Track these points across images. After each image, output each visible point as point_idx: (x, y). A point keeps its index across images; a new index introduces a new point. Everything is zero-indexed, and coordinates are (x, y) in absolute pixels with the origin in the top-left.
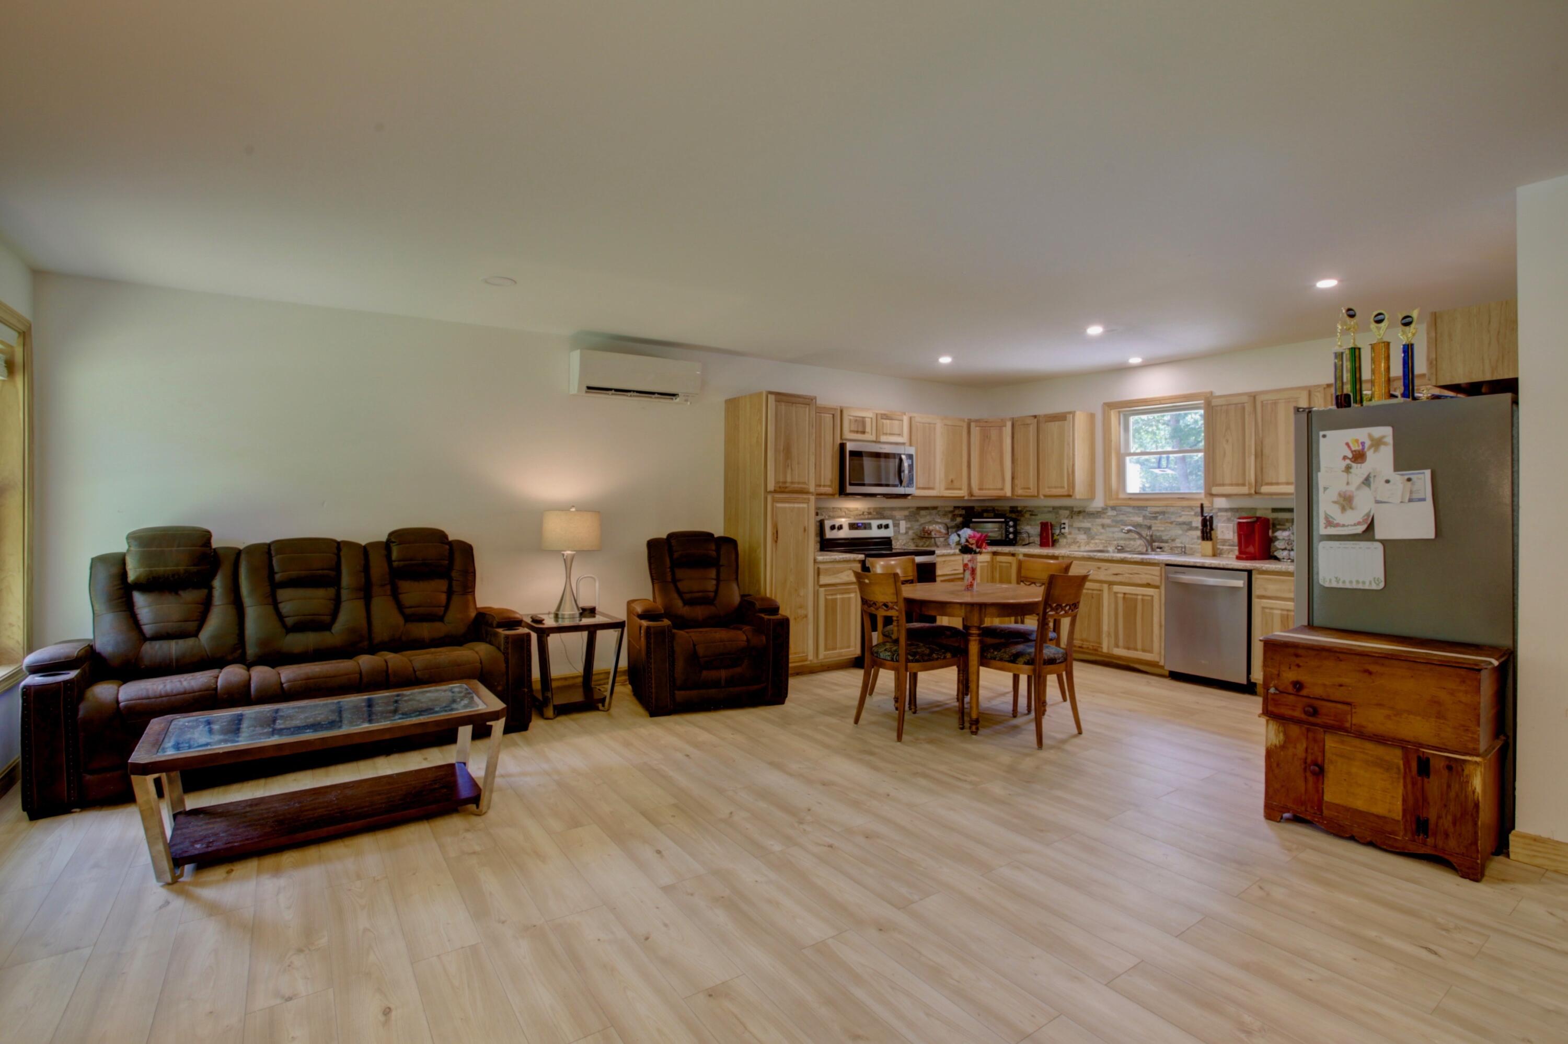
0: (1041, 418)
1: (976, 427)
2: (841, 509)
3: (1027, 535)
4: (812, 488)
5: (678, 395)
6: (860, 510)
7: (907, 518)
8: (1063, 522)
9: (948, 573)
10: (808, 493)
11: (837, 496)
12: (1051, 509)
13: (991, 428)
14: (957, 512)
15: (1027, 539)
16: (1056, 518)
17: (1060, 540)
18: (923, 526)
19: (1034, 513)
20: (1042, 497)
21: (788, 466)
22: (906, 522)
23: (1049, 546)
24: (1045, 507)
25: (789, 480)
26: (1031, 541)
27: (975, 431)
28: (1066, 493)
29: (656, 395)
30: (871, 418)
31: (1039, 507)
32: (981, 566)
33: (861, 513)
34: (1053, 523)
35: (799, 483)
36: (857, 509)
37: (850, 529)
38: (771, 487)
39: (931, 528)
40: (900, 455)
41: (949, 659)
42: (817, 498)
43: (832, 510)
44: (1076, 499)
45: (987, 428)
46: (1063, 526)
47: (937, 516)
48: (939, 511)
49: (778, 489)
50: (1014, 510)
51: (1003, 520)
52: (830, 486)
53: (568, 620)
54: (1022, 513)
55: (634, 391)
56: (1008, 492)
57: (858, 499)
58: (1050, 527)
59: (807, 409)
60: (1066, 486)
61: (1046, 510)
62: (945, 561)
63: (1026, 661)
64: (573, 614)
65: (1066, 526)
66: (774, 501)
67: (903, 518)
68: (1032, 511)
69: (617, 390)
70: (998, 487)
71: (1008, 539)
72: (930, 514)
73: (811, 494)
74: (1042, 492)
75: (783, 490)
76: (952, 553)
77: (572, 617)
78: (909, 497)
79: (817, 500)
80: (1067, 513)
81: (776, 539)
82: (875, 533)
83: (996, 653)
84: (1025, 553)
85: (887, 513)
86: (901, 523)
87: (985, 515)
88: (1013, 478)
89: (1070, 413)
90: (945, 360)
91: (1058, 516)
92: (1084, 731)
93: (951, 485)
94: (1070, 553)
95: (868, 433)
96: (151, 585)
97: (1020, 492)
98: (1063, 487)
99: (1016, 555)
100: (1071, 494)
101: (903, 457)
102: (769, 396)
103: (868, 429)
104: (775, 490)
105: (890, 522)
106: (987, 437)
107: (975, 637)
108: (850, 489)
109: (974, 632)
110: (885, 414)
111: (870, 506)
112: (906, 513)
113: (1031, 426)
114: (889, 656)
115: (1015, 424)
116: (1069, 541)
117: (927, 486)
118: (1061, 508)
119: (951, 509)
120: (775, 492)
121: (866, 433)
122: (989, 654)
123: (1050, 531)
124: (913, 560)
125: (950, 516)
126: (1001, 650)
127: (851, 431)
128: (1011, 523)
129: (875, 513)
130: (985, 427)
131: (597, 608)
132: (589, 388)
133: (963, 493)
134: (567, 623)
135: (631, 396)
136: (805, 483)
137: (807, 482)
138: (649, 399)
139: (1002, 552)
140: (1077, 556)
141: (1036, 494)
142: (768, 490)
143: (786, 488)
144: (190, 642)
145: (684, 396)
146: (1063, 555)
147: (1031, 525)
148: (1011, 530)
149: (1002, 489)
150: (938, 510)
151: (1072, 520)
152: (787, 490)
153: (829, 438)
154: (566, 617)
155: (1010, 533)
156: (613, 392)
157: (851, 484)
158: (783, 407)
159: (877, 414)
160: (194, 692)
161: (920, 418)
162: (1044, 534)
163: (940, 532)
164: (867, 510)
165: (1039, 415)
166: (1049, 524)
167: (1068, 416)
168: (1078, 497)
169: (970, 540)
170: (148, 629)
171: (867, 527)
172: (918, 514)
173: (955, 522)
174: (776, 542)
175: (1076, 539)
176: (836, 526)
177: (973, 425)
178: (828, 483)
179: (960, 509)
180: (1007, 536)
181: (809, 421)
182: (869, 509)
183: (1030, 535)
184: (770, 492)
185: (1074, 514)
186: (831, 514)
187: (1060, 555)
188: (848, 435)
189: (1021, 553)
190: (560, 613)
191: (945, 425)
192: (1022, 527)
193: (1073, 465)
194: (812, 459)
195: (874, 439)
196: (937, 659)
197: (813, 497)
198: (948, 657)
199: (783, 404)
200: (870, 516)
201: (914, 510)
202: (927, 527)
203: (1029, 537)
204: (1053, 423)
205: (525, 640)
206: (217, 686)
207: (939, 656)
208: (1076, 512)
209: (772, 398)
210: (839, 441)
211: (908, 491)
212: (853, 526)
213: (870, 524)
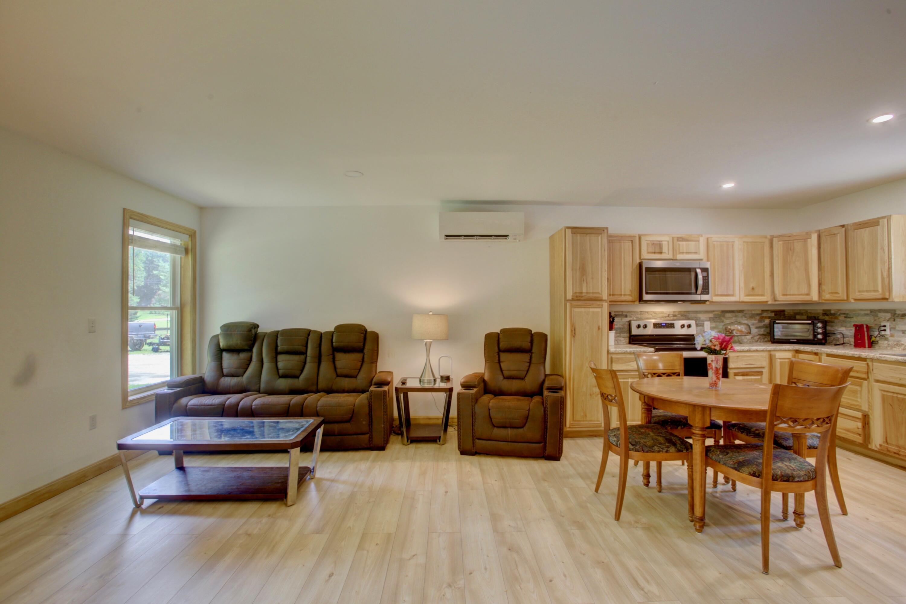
0: (849, 227)
1: (779, 241)
2: (648, 312)
3: (842, 336)
4: (605, 296)
5: (508, 235)
6: (666, 313)
7: (711, 320)
8: (882, 324)
9: (742, 366)
10: (601, 300)
11: (637, 302)
12: (869, 312)
13: (795, 241)
14: (765, 315)
15: (842, 339)
16: (875, 320)
17: (880, 342)
18: (726, 326)
19: (848, 316)
20: (853, 301)
21: (584, 280)
22: (710, 323)
23: (864, 347)
24: (861, 310)
25: (584, 290)
26: (845, 342)
27: (778, 246)
28: (880, 297)
29: (493, 237)
30: (668, 241)
31: (854, 310)
32: (781, 363)
33: (667, 315)
34: (869, 325)
35: (593, 293)
36: (663, 313)
37: (654, 328)
38: (569, 296)
39: (732, 328)
40: (695, 269)
41: (672, 452)
42: (610, 305)
43: (639, 313)
44: (893, 302)
45: (790, 241)
46: (883, 328)
47: (744, 318)
48: (745, 314)
49: (575, 298)
50: (826, 313)
51: (810, 322)
52: (630, 295)
53: (427, 383)
54: (836, 315)
55: (477, 236)
56: (815, 297)
57: (662, 305)
58: (865, 329)
59: (600, 238)
60: (880, 289)
61: (863, 312)
62: (738, 356)
63: (752, 472)
64: (429, 380)
65: (888, 329)
66: (572, 307)
67: (708, 319)
68: (847, 314)
69: (465, 236)
70: (803, 293)
71: (816, 339)
72: (736, 316)
73: (605, 302)
74: (851, 297)
75: (579, 298)
76: (746, 350)
77: (429, 382)
78: (708, 303)
79: (610, 306)
80: (888, 315)
81: (574, 335)
82: (678, 331)
83: (721, 456)
84: (828, 353)
85: (693, 315)
86: (705, 325)
87: (798, 317)
88: (820, 284)
89: (884, 217)
90: (728, 185)
91: (876, 318)
92: (843, 562)
93: (752, 291)
94: (881, 355)
95: (665, 253)
96: (230, 350)
97: (827, 296)
98: (877, 291)
99: (819, 354)
100: (887, 297)
101: (698, 271)
102: (567, 230)
103: (665, 249)
104: (572, 299)
105: (693, 323)
106: (791, 250)
107: (698, 437)
108: (646, 297)
109: (697, 432)
110: (681, 238)
111: (674, 310)
112: (711, 315)
113: (839, 236)
114: (615, 441)
115: (821, 236)
116: (891, 343)
117: (726, 294)
118: (880, 311)
119: (759, 312)
120: (573, 300)
121: (663, 253)
122: (715, 456)
123: (866, 333)
124: (682, 355)
125: (758, 318)
126: (728, 453)
127: (648, 253)
128: (820, 325)
129: (679, 316)
130: (789, 241)
131: (450, 377)
132: (447, 236)
133: (766, 298)
134: (426, 386)
135: (477, 239)
136: (599, 293)
137: (600, 292)
138: (490, 240)
139: (804, 350)
140: (888, 359)
141: (845, 298)
142: (567, 299)
143: (582, 297)
144: (239, 379)
145: (513, 236)
146: (871, 357)
147: (845, 327)
148: (820, 331)
149: (808, 294)
150: (745, 312)
151: (894, 322)
152: (583, 298)
153: (629, 259)
154: (426, 381)
155: (819, 334)
156: (463, 237)
157: (647, 293)
158: (579, 237)
159: (673, 238)
160: (215, 405)
161: (717, 238)
162: (859, 336)
163: (741, 331)
164: (672, 313)
165: (848, 225)
166: (865, 326)
167: (880, 220)
168: (896, 300)
169: (713, 340)
170: (225, 371)
171: (672, 326)
172: (724, 316)
173: (763, 323)
174: (574, 337)
175: (899, 341)
176: (642, 325)
177: (775, 240)
178: (628, 293)
179: (769, 312)
180: (815, 336)
181: (602, 246)
182: (674, 312)
183: (845, 336)
184: (569, 300)
185: (898, 317)
186: (639, 316)
187: (868, 357)
188: (645, 255)
189: (824, 353)
190: (422, 379)
191: (744, 242)
192: (836, 328)
193: (890, 268)
194: (605, 275)
195: (671, 257)
196: (659, 452)
197: (606, 304)
198: (671, 451)
199: (578, 235)
200: (675, 318)
201: (719, 313)
202: (729, 327)
203: (844, 337)
204: (863, 230)
205: (382, 395)
206: (225, 404)
207: (661, 450)
208: (899, 314)
209: (569, 231)
210: (638, 261)
211: (704, 297)
212: (656, 326)
213: (673, 324)
